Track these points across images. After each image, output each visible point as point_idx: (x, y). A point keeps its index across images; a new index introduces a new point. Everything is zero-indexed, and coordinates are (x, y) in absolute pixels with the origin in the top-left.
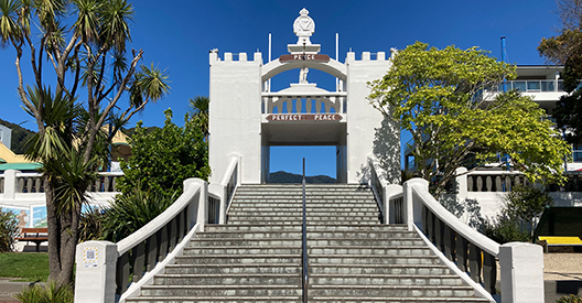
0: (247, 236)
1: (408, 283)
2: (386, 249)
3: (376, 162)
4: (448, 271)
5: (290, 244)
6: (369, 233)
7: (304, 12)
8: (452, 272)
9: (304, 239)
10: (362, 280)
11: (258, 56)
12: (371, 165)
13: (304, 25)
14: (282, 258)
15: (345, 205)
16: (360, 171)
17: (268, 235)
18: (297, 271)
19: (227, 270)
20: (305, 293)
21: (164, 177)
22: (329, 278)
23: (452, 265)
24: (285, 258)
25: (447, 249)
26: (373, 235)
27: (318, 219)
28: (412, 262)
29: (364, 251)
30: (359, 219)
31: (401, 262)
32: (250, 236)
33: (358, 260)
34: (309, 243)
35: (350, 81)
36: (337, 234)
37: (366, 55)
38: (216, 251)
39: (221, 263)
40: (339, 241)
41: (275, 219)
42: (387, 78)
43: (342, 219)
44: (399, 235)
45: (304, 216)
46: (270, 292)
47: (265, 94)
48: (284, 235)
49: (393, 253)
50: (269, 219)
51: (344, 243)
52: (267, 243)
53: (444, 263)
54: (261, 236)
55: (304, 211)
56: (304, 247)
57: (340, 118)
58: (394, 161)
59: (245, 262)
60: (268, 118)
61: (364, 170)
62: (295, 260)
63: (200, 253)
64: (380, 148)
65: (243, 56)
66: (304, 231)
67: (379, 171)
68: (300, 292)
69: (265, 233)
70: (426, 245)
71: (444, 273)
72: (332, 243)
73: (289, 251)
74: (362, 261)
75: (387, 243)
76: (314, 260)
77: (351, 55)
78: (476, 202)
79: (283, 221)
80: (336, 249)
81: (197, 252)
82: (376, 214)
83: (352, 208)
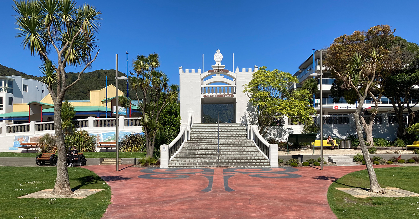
0: (201, 144)
1: (247, 155)
2: (243, 147)
3: (248, 114)
4: (259, 152)
5: (214, 146)
6: (238, 142)
7: (218, 51)
8: (260, 153)
9: (218, 144)
10: (234, 155)
11: (199, 70)
12: (245, 115)
13: (218, 57)
14: (212, 150)
15: (234, 132)
16: (241, 118)
17: (207, 143)
18: (217, 153)
19: (197, 153)
20: (218, 158)
21: (163, 121)
22: (226, 154)
23: (260, 151)
24: (213, 150)
25: (262, 148)
26: (240, 143)
27: (224, 137)
28: (250, 150)
29: (236, 147)
30: (239, 137)
31: (247, 150)
32: (202, 144)
33: (234, 150)
34: (220, 145)
35: (238, 80)
36: (228, 143)
37: (244, 70)
38: (192, 148)
39: (194, 151)
40: (229, 145)
41: (208, 138)
42: (250, 83)
43: (233, 137)
44: (248, 143)
45: (219, 137)
46: (209, 158)
47: (202, 86)
48: (212, 143)
49: (245, 148)
50: (206, 138)
51: (230, 145)
52: (207, 145)
53: (258, 150)
54: (205, 143)
55: (219, 135)
56: (218, 147)
57: (233, 96)
58: (255, 114)
59: (201, 151)
60: (204, 96)
61: (243, 117)
62: (216, 150)
63: (188, 148)
64: (249, 109)
65: (193, 70)
66: (218, 142)
67: (248, 119)
68: (217, 158)
69: (206, 143)
70: (255, 145)
71: (258, 153)
72: (227, 145)
73: (214, 148)
74: (235, 150)
75: (244, 145)
76: (221, 150)
77: (238, 70)
78: (291, 129)
79: (211, 139)
80: (228, 147)
81: (186, 148)
82: (246, 135)
83: (237, 133)
